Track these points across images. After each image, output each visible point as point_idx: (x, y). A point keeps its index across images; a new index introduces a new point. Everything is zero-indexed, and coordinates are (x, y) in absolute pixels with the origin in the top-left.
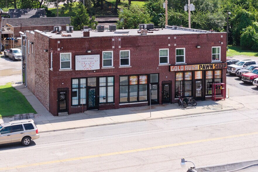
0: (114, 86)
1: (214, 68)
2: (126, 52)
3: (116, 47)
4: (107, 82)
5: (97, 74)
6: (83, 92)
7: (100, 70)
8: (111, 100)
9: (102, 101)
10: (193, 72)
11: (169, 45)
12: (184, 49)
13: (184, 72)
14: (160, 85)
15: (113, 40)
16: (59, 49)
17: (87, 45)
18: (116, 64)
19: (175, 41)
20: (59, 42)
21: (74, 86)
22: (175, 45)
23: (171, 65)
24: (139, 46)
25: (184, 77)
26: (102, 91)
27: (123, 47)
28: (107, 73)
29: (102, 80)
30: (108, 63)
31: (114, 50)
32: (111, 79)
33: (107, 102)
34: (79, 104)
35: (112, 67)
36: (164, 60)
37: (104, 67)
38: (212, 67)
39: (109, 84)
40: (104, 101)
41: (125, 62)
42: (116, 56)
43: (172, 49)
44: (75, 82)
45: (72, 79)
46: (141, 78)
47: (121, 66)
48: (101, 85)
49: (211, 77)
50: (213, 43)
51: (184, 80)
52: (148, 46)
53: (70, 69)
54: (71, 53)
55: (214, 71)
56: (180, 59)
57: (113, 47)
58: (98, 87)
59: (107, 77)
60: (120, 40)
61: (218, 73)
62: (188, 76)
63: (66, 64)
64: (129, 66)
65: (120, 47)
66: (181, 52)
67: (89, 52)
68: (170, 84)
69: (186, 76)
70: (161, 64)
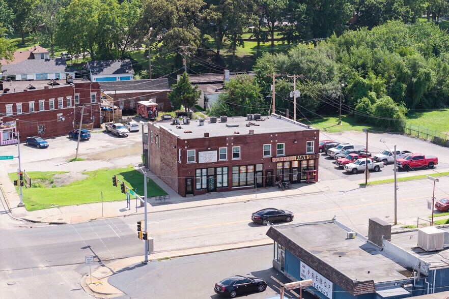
0: (228, 174)
1: (308, 158)
2: (237, 148)
3: (230, 144)
4: (222, 171)
5: (215, 166)
6: (204, 179)
7: (218, 162)
8: (225, 184)
9: (219, 185)
10: (291, 162)
11: (272, 141)
12: (284, 144)
13: (283, 162)
14: (264, 173)
15: (227, 139)
16: (186, 147)
17: (207, 143)
18: (230, 157)
19: (276, 138)
20: (186, 142)
21: (197, 175)
22: (276, 141)
23: (273, 157)
24: (247, 143)
25: (283, 166)
26: (219, 178)
27: (236, 144)
28: (223, 164)
29: (219, 170)
30: (223, 156)
31: (228, 146)
32: (225, 169)
33: (223, 187)
34: (202, 188)
35: (226, 159)
36: (267, 153)
37: (220, 160)
38: (306, 157)
39: (224, 173)
40: (221, 185)
41: (236, 155)
42: (230, 151)
43: (274, 144)
44: (198, 171)
45: (196, 169)
46: (249, 167)
47: (233, 159)
48: (218, 173)
49: (305, 166)
50: (308, 138)
51: (283, 169)
52: (254, 142)
53: (195, 162)
54: (195, 150)
55: (308, 160)
56: (281, 152)
57: (227, 144)
58: (215, 175)
59: (222, 167)
60: (232, 138)
61: (312, 162)
62: (287, 165)
63: (192, 158)
64: (239, 158)
65: (232, 144)
66: (281, 146)
67: (209, 149)
68: (272, 172)
69: (285, 165)
70: (265, 157)
